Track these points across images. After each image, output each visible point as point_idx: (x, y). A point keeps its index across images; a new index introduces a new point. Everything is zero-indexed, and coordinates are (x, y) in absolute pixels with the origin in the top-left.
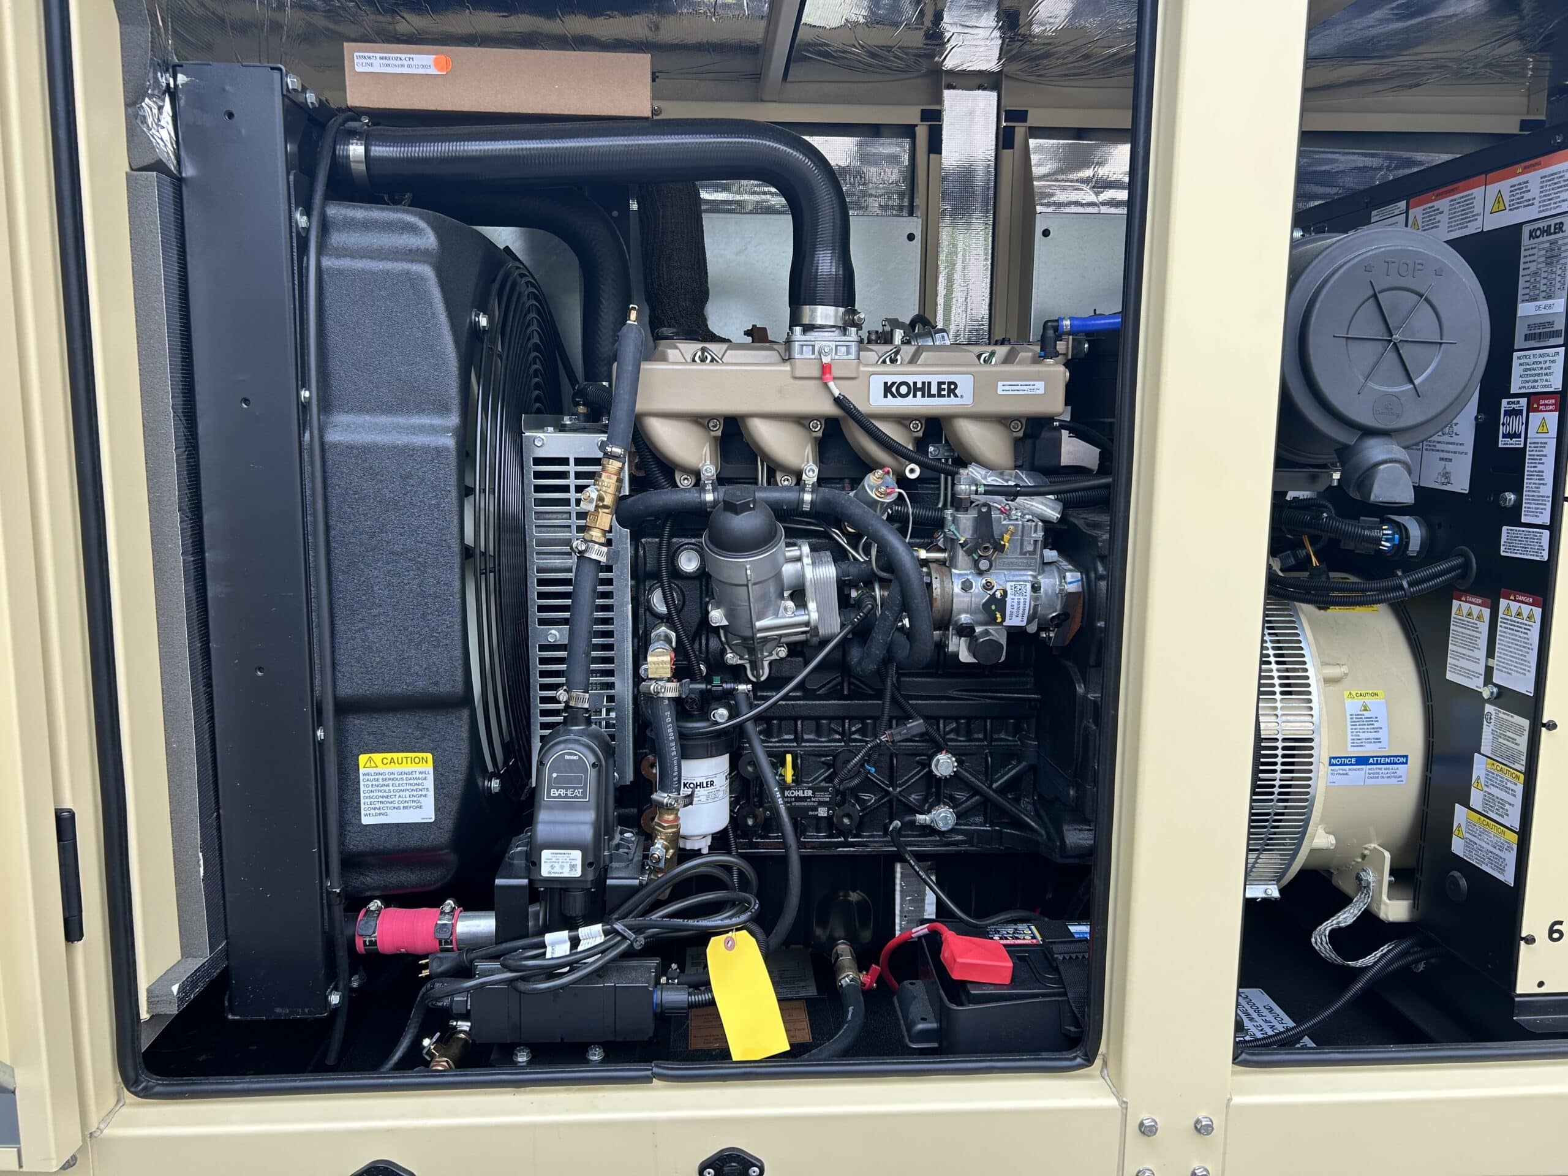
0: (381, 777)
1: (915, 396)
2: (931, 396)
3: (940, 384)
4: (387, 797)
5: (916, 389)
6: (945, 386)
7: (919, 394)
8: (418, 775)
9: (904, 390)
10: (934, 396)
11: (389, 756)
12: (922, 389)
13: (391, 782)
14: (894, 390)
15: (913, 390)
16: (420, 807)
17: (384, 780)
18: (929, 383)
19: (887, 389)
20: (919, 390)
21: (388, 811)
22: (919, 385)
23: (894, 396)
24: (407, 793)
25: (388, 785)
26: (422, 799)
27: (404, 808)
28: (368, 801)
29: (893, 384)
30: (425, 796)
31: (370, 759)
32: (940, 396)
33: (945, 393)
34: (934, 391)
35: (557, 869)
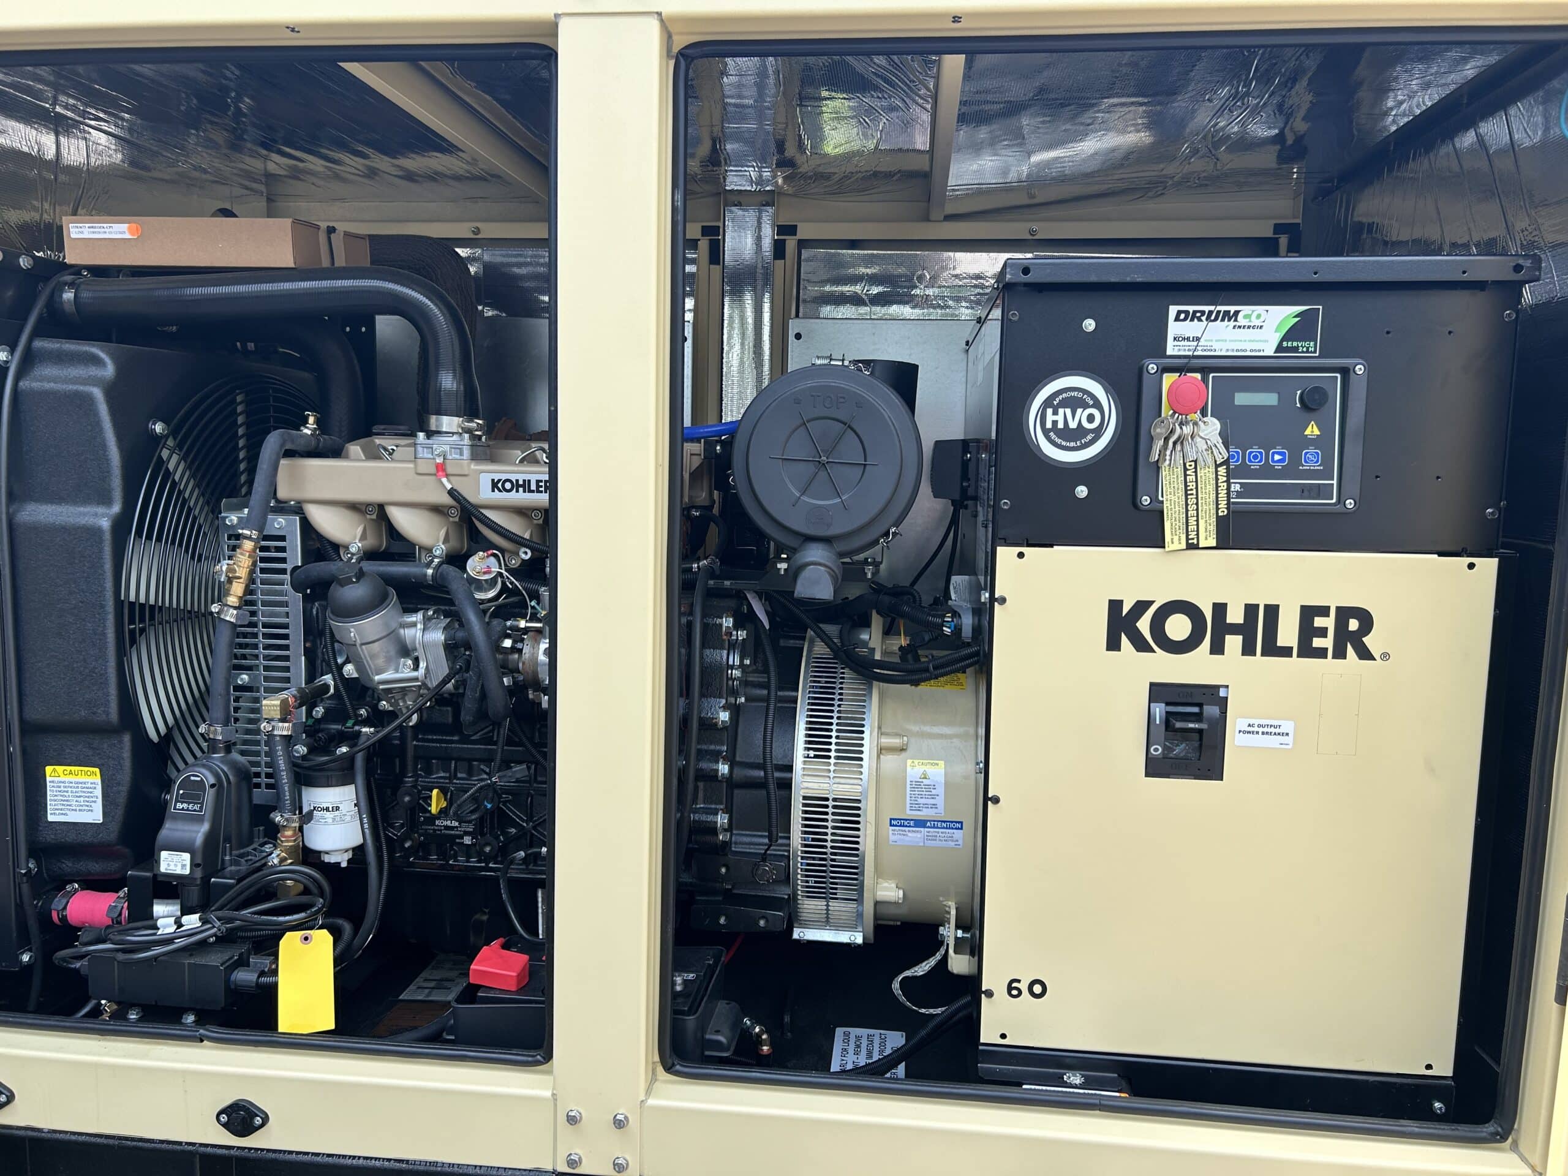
0: (62, 785)
1: (517, 491)
2: (530, 491)
3: (538, 482)
4: (67, 801)
5: (518, 486)
6: (542, 484)
7: (521, 489)
8: (89, 785)
9: (508, 486)
10: (533, 491)
11: (69, 768)
12: (523, 486)
13: (70, 789)
14: (500, 485)
15: (516, 486)
16: (92, 811)
17: (65, 787)
18: (529, 481)
19: (495, 485)
20: (521, 486)
21: (68, 812)
22: (521, 482)
23: (500, 491)
24: (82, 799)
25: (67, 792)
26: (92, 804)
27: (80, 810)
28: (53, 803)
29: (499, 480)
30: (95, 802)
31: (54, 770)
32: (539, 491)
33: (542, 489)
34: (533, 487)
35: (172, 867)
